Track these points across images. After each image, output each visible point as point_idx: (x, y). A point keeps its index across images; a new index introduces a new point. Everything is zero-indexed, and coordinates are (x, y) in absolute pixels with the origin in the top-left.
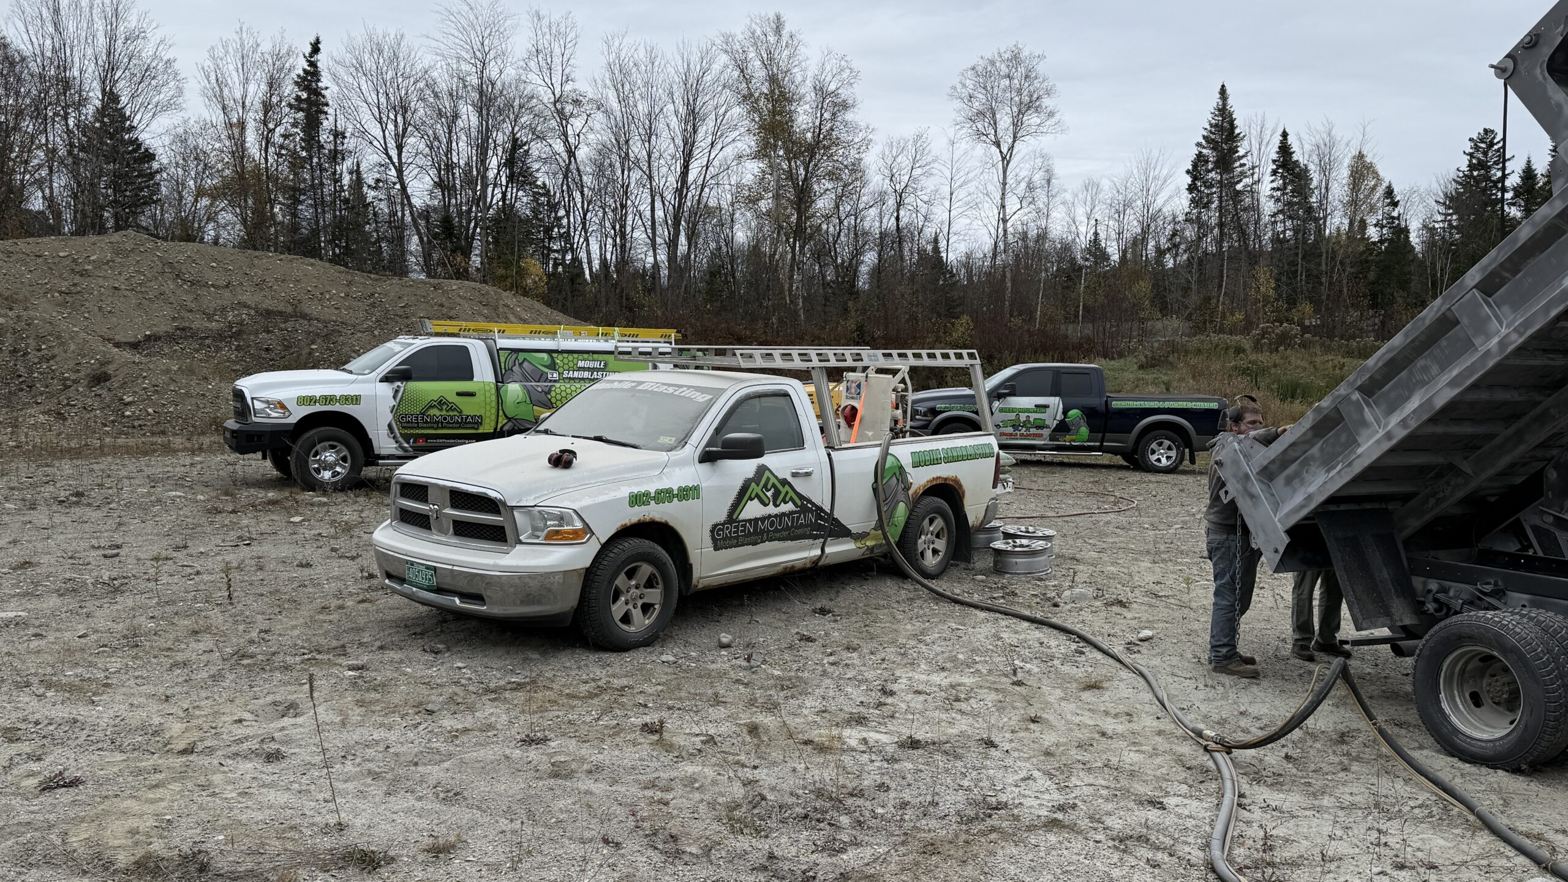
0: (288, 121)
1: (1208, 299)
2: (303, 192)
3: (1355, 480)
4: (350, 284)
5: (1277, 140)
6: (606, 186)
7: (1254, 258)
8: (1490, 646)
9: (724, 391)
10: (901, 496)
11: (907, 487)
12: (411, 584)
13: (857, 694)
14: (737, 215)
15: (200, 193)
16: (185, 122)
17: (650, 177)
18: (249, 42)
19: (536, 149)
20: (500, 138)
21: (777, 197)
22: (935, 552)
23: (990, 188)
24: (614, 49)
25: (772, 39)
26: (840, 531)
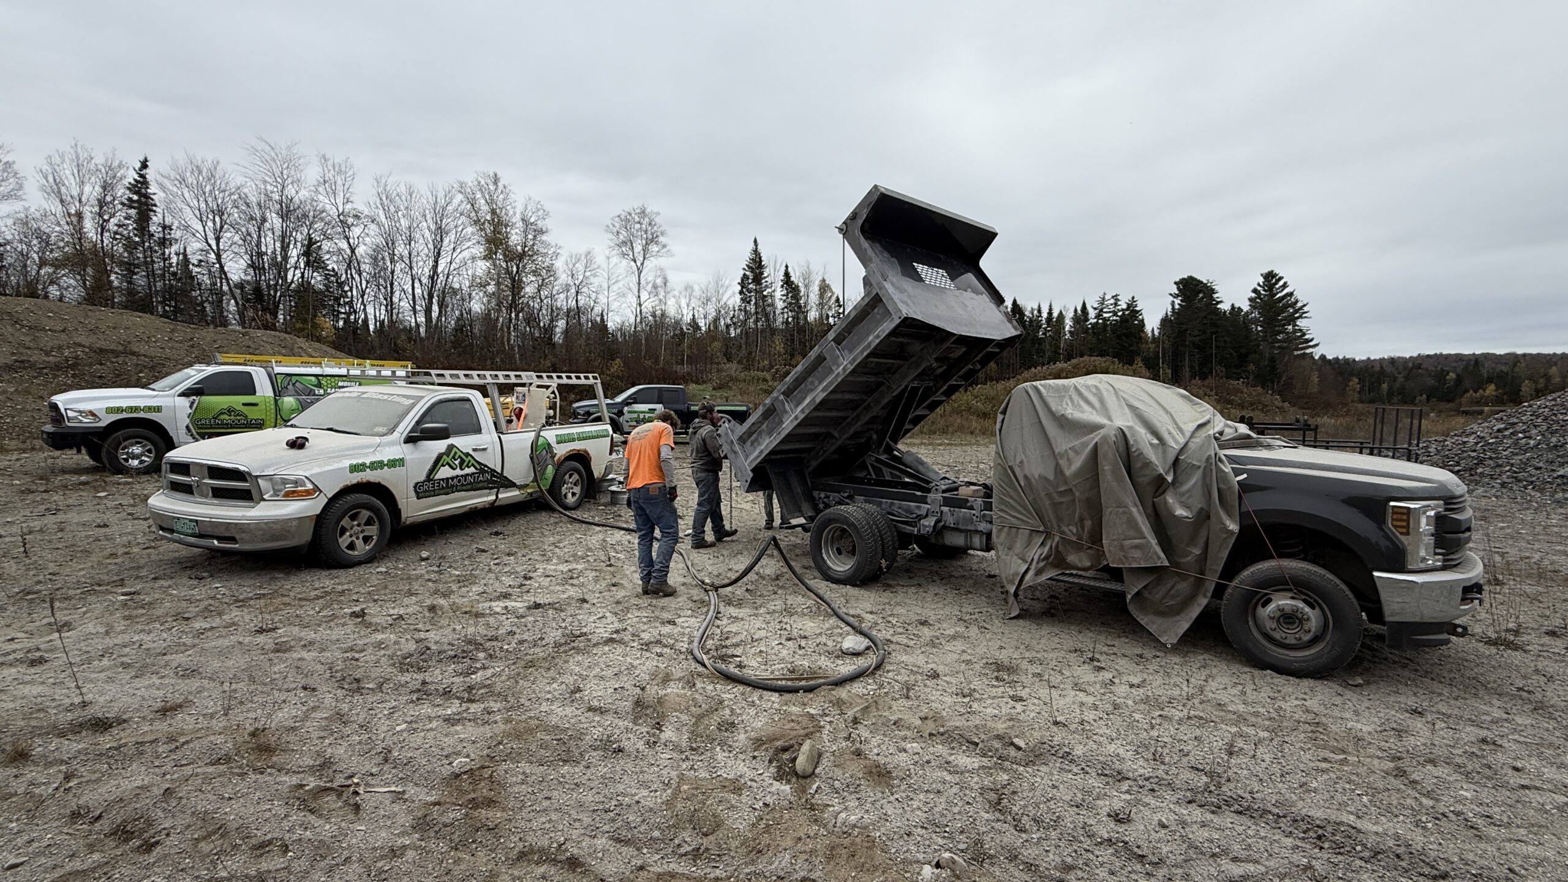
0: (121, 217)
1: (750, 353)
2: (137, 266)
3: (782, 442)
4: (173, 331)
5: (783, 269)
6: (379, 272)
7: (773, 331)
8: (842, 523)
9: (423, 397)
10: (549, 461)
11: (553, 456)
12: (178, 532)
13: (507, 580)
14: (474, 294)
15: (43, 263)
16: (27, 209)
17: (411, 268)
18: (83, 155)
19: (326, 245)
20: (299, 237)
21: (498, 284)
22: (574, 494)
23: (631, 285)
24: (382, 184)
25: (492, 188)
26: (509, 484)
